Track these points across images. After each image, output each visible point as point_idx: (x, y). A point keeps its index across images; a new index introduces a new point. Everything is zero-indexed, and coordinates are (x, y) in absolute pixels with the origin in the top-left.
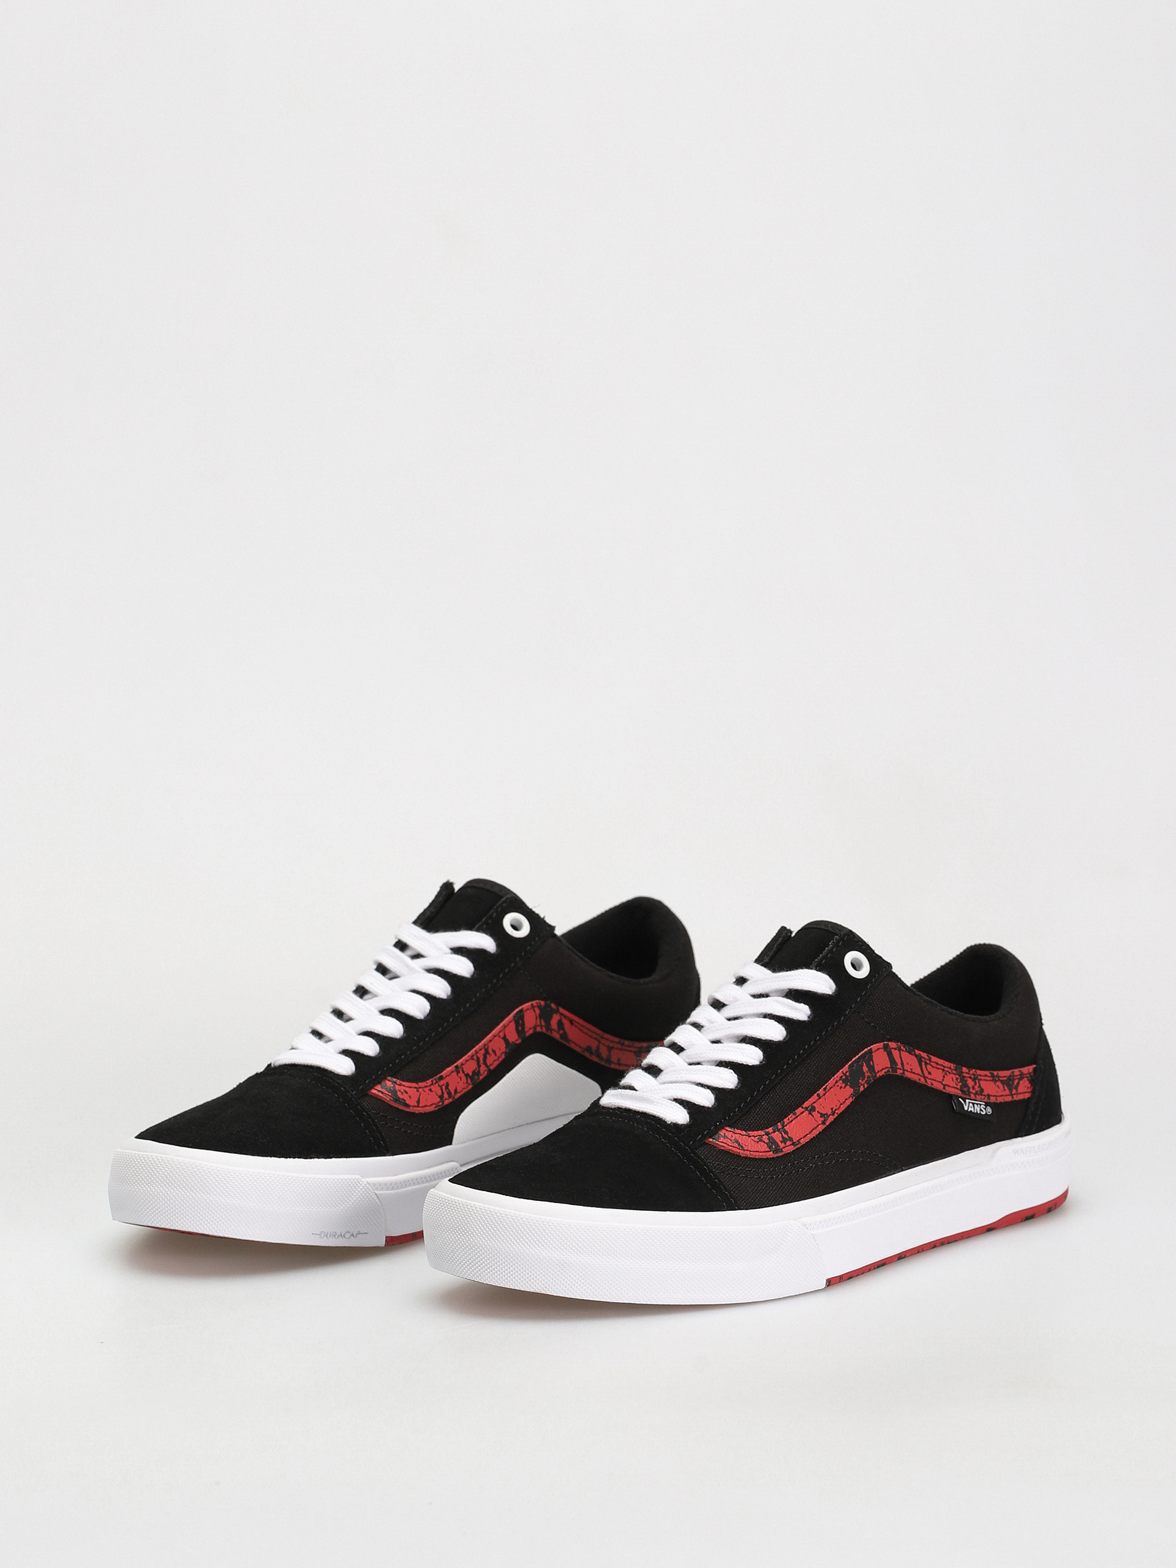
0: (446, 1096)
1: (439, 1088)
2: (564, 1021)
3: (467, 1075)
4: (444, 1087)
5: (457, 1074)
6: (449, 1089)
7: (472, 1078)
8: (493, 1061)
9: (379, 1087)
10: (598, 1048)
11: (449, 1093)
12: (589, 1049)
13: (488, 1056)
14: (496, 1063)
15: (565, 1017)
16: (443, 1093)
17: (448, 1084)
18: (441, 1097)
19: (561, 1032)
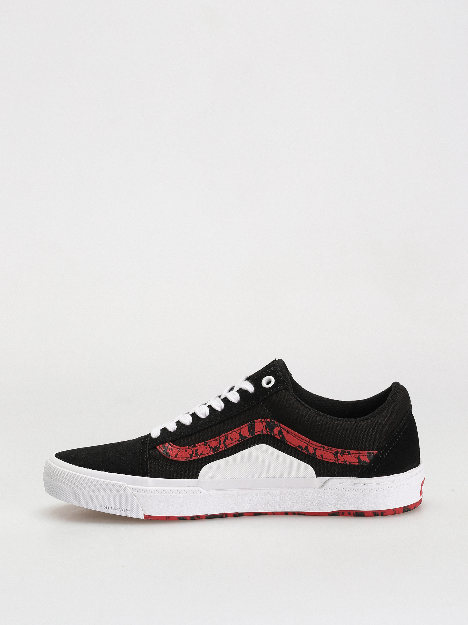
0: (194, 455)
1: (192, 451)
2: (283, 431)
3: (211, 448)
4: (194, 451)
5: (205, 446)
6: (197, 452)
7: (213, 449)
8: (230, 444)
9: (161, 446)
10: (307, 447)
11: (197, 454)
12: (300, 447)
13: (227, 440)
14: (231, 445)
15: (284, 429)
16: (193, 453)
17: (197, 450)
18: (191, 456)
19: (281, 436)
